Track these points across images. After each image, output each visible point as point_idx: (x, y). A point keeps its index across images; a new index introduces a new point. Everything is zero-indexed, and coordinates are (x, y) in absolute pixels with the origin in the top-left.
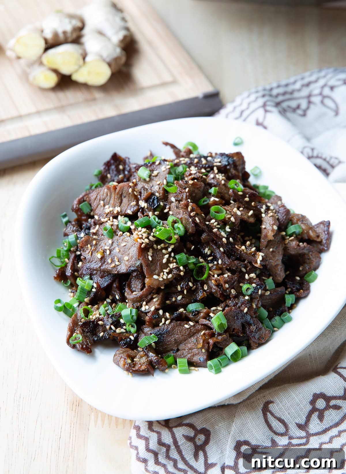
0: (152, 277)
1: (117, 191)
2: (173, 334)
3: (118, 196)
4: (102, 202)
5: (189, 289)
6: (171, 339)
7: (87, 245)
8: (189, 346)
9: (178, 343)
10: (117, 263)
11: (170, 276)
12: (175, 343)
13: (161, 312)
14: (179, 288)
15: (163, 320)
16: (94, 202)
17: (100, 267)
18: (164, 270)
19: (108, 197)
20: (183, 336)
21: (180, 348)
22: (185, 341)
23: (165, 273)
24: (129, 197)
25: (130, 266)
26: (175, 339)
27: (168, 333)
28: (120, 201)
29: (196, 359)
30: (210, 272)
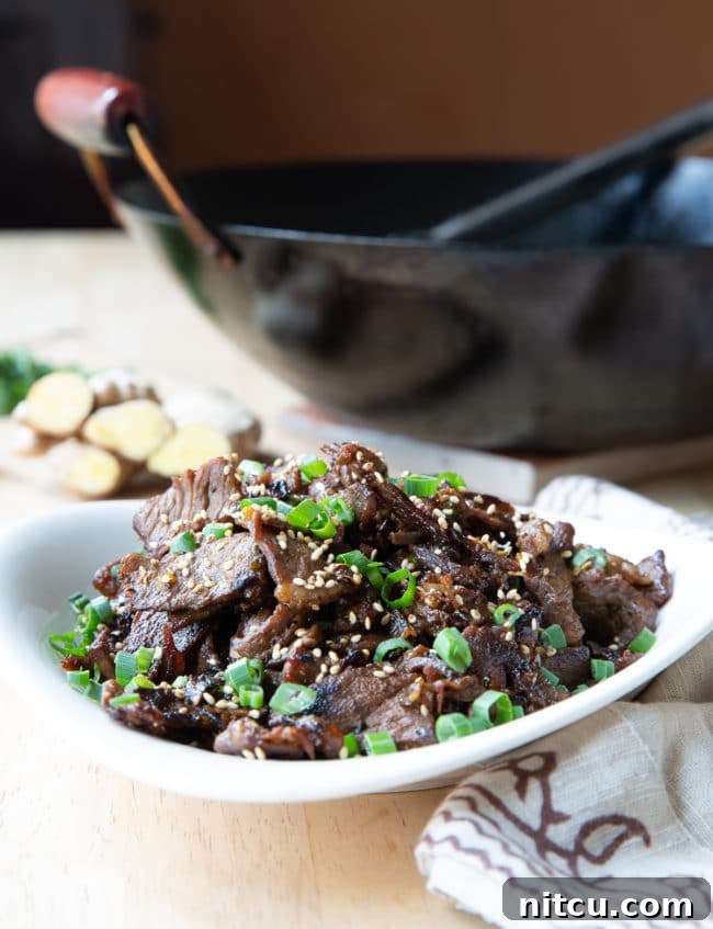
0: (291, 580)
1: (197, 479)
2: (350, 693)
3: (201, 491)
4: (163, 518)
5: (376, 618)
6: (347, 703)
7: (137, 569)
8: (390, 714)
9: (364, 710)
10: (208, 584)
11: (331, 583)
12: (356, 711)
13: (317, 653)
14: (353, 618)
15: (324, 668)
16: (146, 520)
17: (169, 600)
18: (316, 573)
19: (178, 506)
20: (371, 694)
21: (369, 721)
22: (379, 705)
23: (318, 577)
24: (224, 486)
25: (239, 575)
26: (355, 703)
27: (339, 691)
28: (203, 501)
29: (409, 735)
30: (419, 588)
